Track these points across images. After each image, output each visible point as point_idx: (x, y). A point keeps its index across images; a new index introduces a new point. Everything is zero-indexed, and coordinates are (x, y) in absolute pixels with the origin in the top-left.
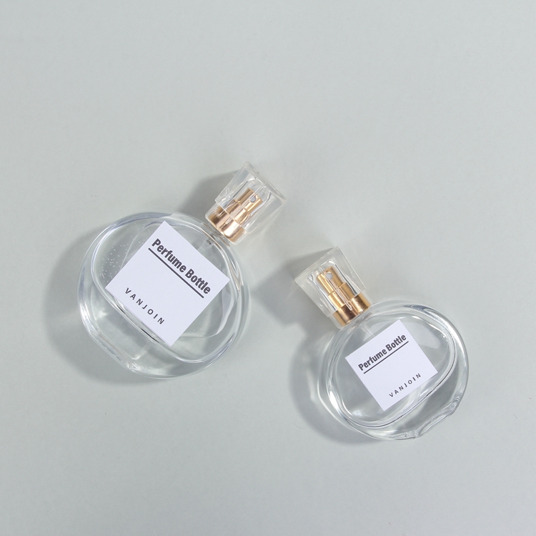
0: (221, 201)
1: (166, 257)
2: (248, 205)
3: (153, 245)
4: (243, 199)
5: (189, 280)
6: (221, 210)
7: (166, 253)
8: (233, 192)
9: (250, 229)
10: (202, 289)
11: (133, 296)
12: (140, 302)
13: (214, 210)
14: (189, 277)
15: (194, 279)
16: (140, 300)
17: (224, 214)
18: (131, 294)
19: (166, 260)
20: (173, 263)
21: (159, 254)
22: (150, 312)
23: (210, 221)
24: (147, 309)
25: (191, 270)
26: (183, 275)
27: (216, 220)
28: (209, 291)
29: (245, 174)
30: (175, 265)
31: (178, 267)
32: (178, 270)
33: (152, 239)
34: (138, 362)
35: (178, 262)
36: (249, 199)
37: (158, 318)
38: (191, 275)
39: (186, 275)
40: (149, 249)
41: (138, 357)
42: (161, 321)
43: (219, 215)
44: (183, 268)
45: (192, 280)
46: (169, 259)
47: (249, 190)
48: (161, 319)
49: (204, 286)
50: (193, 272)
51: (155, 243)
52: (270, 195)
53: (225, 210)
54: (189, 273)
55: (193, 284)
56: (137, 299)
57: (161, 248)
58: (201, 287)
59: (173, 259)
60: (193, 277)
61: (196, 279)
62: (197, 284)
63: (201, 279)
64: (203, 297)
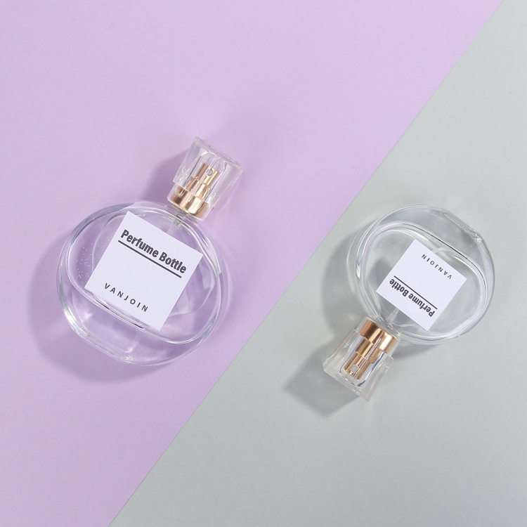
0: (179, 181)
1: (137, 245)
2: (206, 179)
3: (122, 237)
4: (200, 174)
5: (163, 263)
6: (181, 190)
7: (136, 242)
8: (189, 170)
9: (213, 202)
10: (178, 269)
11: (113, 290)
12: (120, 294)
13: (174, 191)
14: (163, 261)
15: (169, 261)
17: (185, 193)
18: (110, 288)
19: (137, 248)
20: (145, 250)
21: (129, 244)
22: (133, 302)
23: (172, 202)
24: (129, 300)
25: (163, 253)
26: (157, 259)
27: (178, 200)
28: (185, 270)
29: (198, 150)
30: (147, 252)
31: (150, 253)
32: (151, 256)
33: (120, 231)
34: (132, 354)
35: (150, 248)
36: (206, 174)
37: (141, 306)
38: (164, 258)
39: (160, 259)
40: (119, 241)
41: (131, 350)
42: (145, 308)
43: (180, 195)
44: (156, 253)
45: (166, 263)
46: (140, 247)
47: (204, 165)
49: (179, 266)
50: (166, 255)
51: (124, 234)
52: (226, 165)
53: (184, 188)
54: (162, 256)
55: (168, 267)
56: (117, 292)
57: (130, 237)
58: (177, 267)
59: (144, 246)
60: (167, 260)
61: (170, 261)
62: (172, 266)
63: (175, 260)
64: (180, 277)
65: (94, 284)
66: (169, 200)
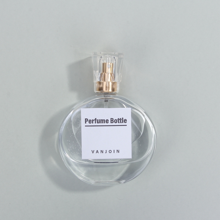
0: (96, 79)
1: (95, 123)
2: (109, 70)
3: (86, 123)
4: (104, 70)
5: (114, 124)
7: (94, 121)
10: (123, 122)
11: (97, 152)
12: (102, 152)
13: (96, 86)
14: (112, 123)
16: (101, 151)
17: (103, 83)
18: (95, 152)
19: (97, 124)
20: (101, 123)
21: (91, 124)
22: (110, 152)
24: (108, 152)
25: (111, 119)
26: (109, 124)
28: (126, 121)
30: (103, 123)
31: (105, 123)
32: (106, 124)
33: (83, 121)
35: (103, 120)
36: (107, 68)
37: (115, 151)
38: (113, 121)
39: (111, 123)
40: (86, 126)
42: (118, 151)
43: (101, 86)
44: (107, 121)
47: (103, 64)
48: (117, 150)
49: (123, 121)
50: (113, 119)
51: (86, 121)
52: (114, 58)
54: (111, 121)
55: (117, 124)
56: (99, 151)
57: (90, 121)
58: (122, 122)
59: (99, 121)
60: (115, 121)
61: (117, 121)
62: (119, 123)
63: (118, 119)
64: (126, 125)
65: (86, 154)
66: (96, 92)
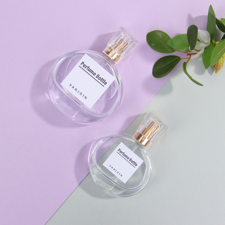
0: (109, 45)
1: (87, 69)
2: (122, 45)
3: (81, 64)
4: (120, 43)
5: (97, 79)
6: (110, 48)
7: (87, 68)
8: (115, 41)
9: (123, 56)
10: (103, 83)
11: (73, 87)
12: (76, 90)
13: (107, 49)
14: (97, 78)
15: (100, 79)
16: (76, 89)
17: (112, 50)
18: (72, 86)
19: (87, 71)
20: (90, 72)
21: (84, 68)
22: (81, 94)
23: (106, 53)
24: (79, 92)
25: (98, 75)
26: (95, 77)
27: (108, 53)
28: (106, 84)
29: (120, 32)
30: (91, 73)
31: (92, 74)
32: (92, 75)
33: (80, 62)
34: (74, 118)
35: (92, 71)
36: (122, 43)
37: (84, 96)
38: (98, 77)
39: (96, 77)
40: (79, 66)
41: (74, 116)
42: (86, 98)
43: (109, 50)
44: (95, 74)
45: (99, 79)
46: (88, 70)
47: (122, 39)
48: (86, 97)
49: (104, 82)
50: (99, 76)
51: (82, 63)
53: (112, 48)
54: (97, 76)
55: (99, 81)
56: (75, 88)
57: (84, 66)
59: (90, 70)
60: (99, 78)
62: (101, 81)
63: (103, 78)
64: (104, 86)
65: (65, 83)
66: (104, 52)
